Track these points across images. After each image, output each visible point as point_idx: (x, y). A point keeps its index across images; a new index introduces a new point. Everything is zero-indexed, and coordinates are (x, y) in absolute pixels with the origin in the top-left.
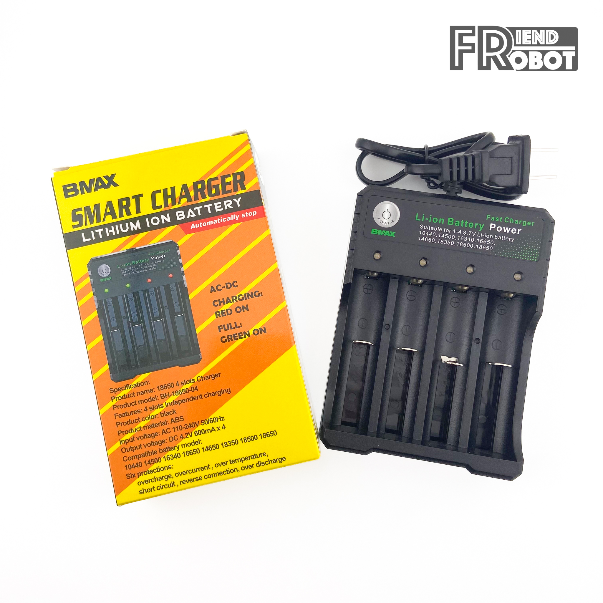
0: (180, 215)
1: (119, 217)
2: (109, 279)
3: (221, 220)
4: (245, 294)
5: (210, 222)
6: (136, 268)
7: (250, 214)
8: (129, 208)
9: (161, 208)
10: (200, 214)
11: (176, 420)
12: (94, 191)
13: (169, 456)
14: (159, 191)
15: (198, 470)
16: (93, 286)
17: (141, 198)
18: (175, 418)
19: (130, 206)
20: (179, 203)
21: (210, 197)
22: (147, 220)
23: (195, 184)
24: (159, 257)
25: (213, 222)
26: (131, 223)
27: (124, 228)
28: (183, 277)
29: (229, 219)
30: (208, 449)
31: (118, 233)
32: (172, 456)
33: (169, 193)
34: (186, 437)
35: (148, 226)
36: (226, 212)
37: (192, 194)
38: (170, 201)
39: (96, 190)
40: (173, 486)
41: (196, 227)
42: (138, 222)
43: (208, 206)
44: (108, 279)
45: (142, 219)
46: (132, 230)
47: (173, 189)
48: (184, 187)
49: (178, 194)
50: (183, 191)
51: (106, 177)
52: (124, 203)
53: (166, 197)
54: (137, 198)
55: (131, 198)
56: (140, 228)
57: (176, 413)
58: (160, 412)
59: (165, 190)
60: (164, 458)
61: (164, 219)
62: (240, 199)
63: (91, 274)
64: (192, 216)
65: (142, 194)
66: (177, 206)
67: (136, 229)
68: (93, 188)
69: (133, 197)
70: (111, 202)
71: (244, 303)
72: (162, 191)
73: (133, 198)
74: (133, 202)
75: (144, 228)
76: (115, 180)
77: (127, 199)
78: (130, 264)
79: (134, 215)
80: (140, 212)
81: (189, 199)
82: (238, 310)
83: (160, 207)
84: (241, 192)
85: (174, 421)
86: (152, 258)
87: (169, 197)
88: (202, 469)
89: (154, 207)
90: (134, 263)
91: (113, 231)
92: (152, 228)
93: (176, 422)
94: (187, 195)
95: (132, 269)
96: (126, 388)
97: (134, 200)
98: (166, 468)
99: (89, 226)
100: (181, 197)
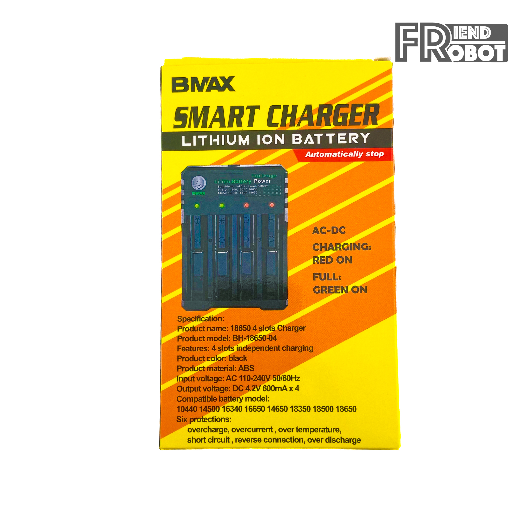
0: (297, 139)
1: (228, 127)
2: (203, 193)
3: (342, 154)
4: (352, 243)
5: (328, 154)
6: (235, 187)
7: (376, 154)
8: (241, 118)
9: (278, 126)
10: (319, 142)
11: (245, 368)
12: (206, 91)
13: (229, 407)
14: (279, 107)
15: (258, 430)
16: (183, 197)
17: (257, 110)
18: (245, 366)
19: (242, 116)
20: (299, 125)
21: (335, 125)
22: (259, 136)
23: (321, 107)
24: (263, 181)
25: (332, 154)
26: (240, 137)
27: (231, 140)
28: (285, 210)
29: (351, 155)
30: (275, 409)
31: (223, 144)
32: (232, 407)
33: (290, 111)
34: (253, 390)
35: (259, 143)
36: (349, 147)
37: (315, 117)
38: (288, 120)
39: (208, 90)
40: (226, 442)
41: (312, 156)
42: (248, 137)
43: (331, 135)
44: (201, 193)
45: (253, 134)
46: (240, 144)
47: (295, 108)
48: (308, 108)
49: (299, 114)
50: (306, 112)
51: (223, 78)
52: (237, 112)
53: (285, 115)
54: (253, 109)
55: (245, 108)
56: (248, 144)
57: (247, 360)
58: (229, 355)
59: (286, 107)
60: (222, 408)
61: (278, 140)
62: (368, 134)
63: (183, 184)
64: (309, 143)
65: (259, 106)
66: (295, 128)
67: (244, 144)
68: (205, 88)
69: (248, 107)
70: (222, 107)
71: (348, 254)
72: (282, 107)
73: (249, 109)
74: (247, 113)
75: (253, 145)
76: (232, 83)
77: (241, 109)
78: (229, 182)
79: (245, 127)
80: (252, 126)
81: (311, 123)
82: (340, 260)
83: (276, 125)
84: (371, 126)
85: (242, 369)
86: (255, 180)
87: (289, 115)
88: (264, 430)
89: (270, 123)
90: (233, 182)
91: (217, 140)
92: (263, 147)
93: (245, 370)
94: (309, 118)
95: (230, 188)
96: (197, 320)
97: (249, 110)
98: (223, 419)
99: (192, 129)
100: (302, 118)
